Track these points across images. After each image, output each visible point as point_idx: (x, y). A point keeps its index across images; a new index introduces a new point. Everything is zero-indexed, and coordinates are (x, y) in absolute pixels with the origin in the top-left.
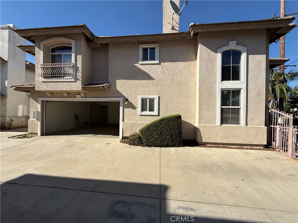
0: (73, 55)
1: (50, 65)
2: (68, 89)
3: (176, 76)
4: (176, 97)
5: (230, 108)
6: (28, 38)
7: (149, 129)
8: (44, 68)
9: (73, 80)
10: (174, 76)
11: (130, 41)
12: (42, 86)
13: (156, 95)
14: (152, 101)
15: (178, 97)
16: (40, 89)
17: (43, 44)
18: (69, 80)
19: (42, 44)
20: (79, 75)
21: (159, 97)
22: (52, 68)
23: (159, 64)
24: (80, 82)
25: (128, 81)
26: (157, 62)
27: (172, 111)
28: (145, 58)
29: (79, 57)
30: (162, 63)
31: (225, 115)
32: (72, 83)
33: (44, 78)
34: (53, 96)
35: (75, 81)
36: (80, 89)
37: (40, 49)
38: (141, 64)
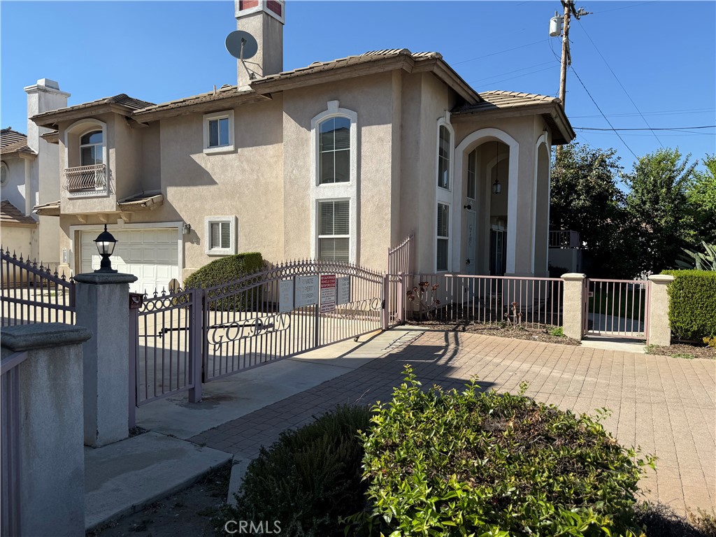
0: (104, 149)
1: (80, 169)
2: (99, 211)
3: (263, 176)
4: (263, 217)
5: (333, 239)
6: (49, 126)
7: (196, 278)
8: (69, 176)
9: (105, 194)
10: (260, 175)
11: (181, 114)
12: (69, 206)
13: (232, 214)
14: (226, 226)
15: (266, 218)
16: (67, 212)
17: (68, 134)
18: (100, 195)
19: (66, 133)
20: (113, 184)
21: (237, 219)
22: (83, 174)
23: (235, 152)
24: (115, 196)
25: (189, 188)
26: (231, 148)
27: (257, 245)
28: (214, 143)
29: (112, 151)
30: (239, 150)
31: (326, 254)
32: (105, 199)
33: (71, 191)
34: (89, 223)
35: (108, 196)
36: (114, 209)
37: (64, 143)
38: (208, 154)
